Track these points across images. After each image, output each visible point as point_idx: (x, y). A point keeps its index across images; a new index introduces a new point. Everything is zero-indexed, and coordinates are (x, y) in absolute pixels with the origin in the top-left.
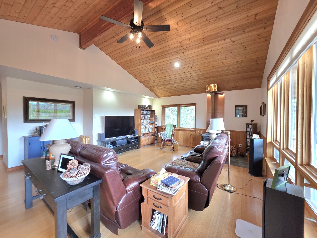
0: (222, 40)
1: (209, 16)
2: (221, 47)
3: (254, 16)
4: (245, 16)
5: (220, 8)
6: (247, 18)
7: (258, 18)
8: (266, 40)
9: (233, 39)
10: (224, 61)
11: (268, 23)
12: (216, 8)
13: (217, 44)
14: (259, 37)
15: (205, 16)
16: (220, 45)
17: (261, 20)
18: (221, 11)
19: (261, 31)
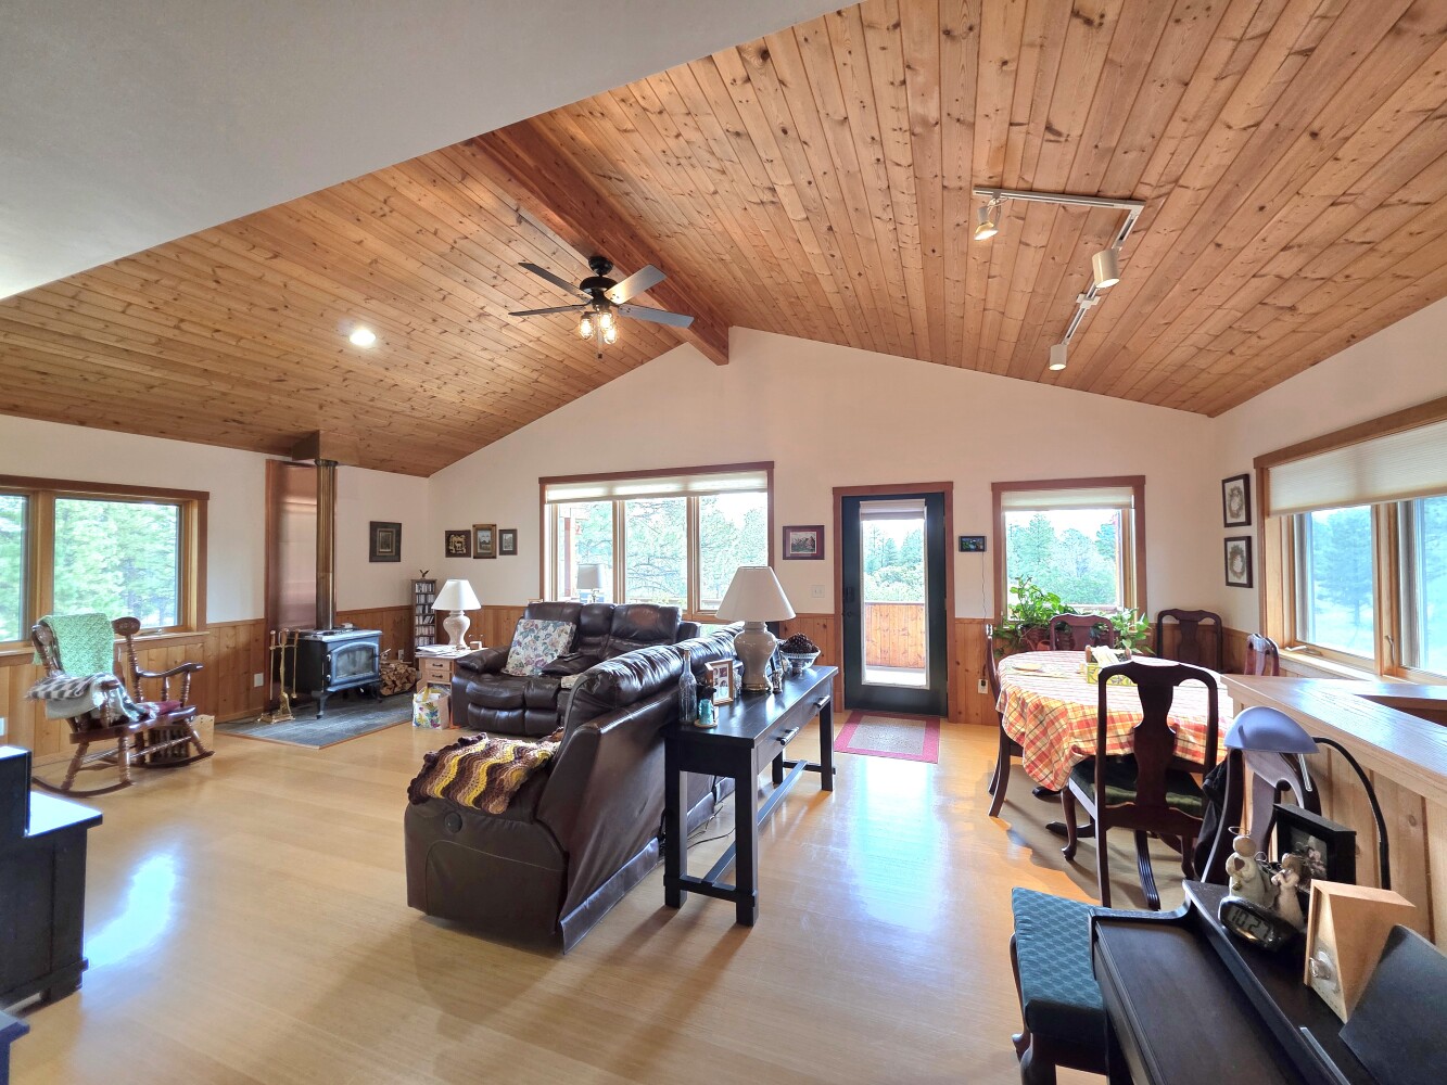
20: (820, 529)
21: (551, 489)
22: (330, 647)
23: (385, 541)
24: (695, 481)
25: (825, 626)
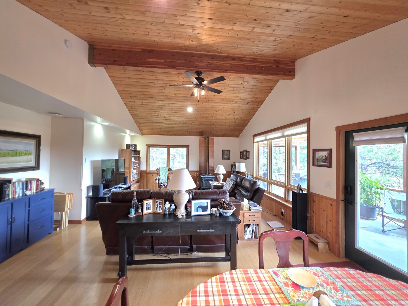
0: (234, 104)
1: (236, 88)
2: (231, 107)
3: (256, 98)
4: (253, 96)
5: (244, 88)
6: (253, 98)
7: (257, 100)
8: (255, 111)
9: (240, 105)
10: (227, 116)
11: (260, 104)
12: (242, 86)
13: (230, 105)
14: (253, 109)
15: (233, 88)
16: (231, 106)
17: (258, 101)
18: (243, 89)
19: (255, 106)
20: (330, 150)
21: (256, 138)
22: (203, 178)
23: (226, 154)
24: (286, 131)
25: (331, 205)
